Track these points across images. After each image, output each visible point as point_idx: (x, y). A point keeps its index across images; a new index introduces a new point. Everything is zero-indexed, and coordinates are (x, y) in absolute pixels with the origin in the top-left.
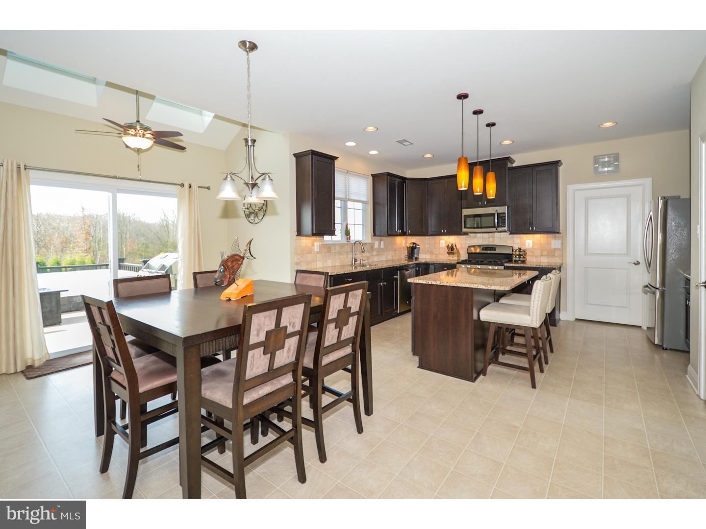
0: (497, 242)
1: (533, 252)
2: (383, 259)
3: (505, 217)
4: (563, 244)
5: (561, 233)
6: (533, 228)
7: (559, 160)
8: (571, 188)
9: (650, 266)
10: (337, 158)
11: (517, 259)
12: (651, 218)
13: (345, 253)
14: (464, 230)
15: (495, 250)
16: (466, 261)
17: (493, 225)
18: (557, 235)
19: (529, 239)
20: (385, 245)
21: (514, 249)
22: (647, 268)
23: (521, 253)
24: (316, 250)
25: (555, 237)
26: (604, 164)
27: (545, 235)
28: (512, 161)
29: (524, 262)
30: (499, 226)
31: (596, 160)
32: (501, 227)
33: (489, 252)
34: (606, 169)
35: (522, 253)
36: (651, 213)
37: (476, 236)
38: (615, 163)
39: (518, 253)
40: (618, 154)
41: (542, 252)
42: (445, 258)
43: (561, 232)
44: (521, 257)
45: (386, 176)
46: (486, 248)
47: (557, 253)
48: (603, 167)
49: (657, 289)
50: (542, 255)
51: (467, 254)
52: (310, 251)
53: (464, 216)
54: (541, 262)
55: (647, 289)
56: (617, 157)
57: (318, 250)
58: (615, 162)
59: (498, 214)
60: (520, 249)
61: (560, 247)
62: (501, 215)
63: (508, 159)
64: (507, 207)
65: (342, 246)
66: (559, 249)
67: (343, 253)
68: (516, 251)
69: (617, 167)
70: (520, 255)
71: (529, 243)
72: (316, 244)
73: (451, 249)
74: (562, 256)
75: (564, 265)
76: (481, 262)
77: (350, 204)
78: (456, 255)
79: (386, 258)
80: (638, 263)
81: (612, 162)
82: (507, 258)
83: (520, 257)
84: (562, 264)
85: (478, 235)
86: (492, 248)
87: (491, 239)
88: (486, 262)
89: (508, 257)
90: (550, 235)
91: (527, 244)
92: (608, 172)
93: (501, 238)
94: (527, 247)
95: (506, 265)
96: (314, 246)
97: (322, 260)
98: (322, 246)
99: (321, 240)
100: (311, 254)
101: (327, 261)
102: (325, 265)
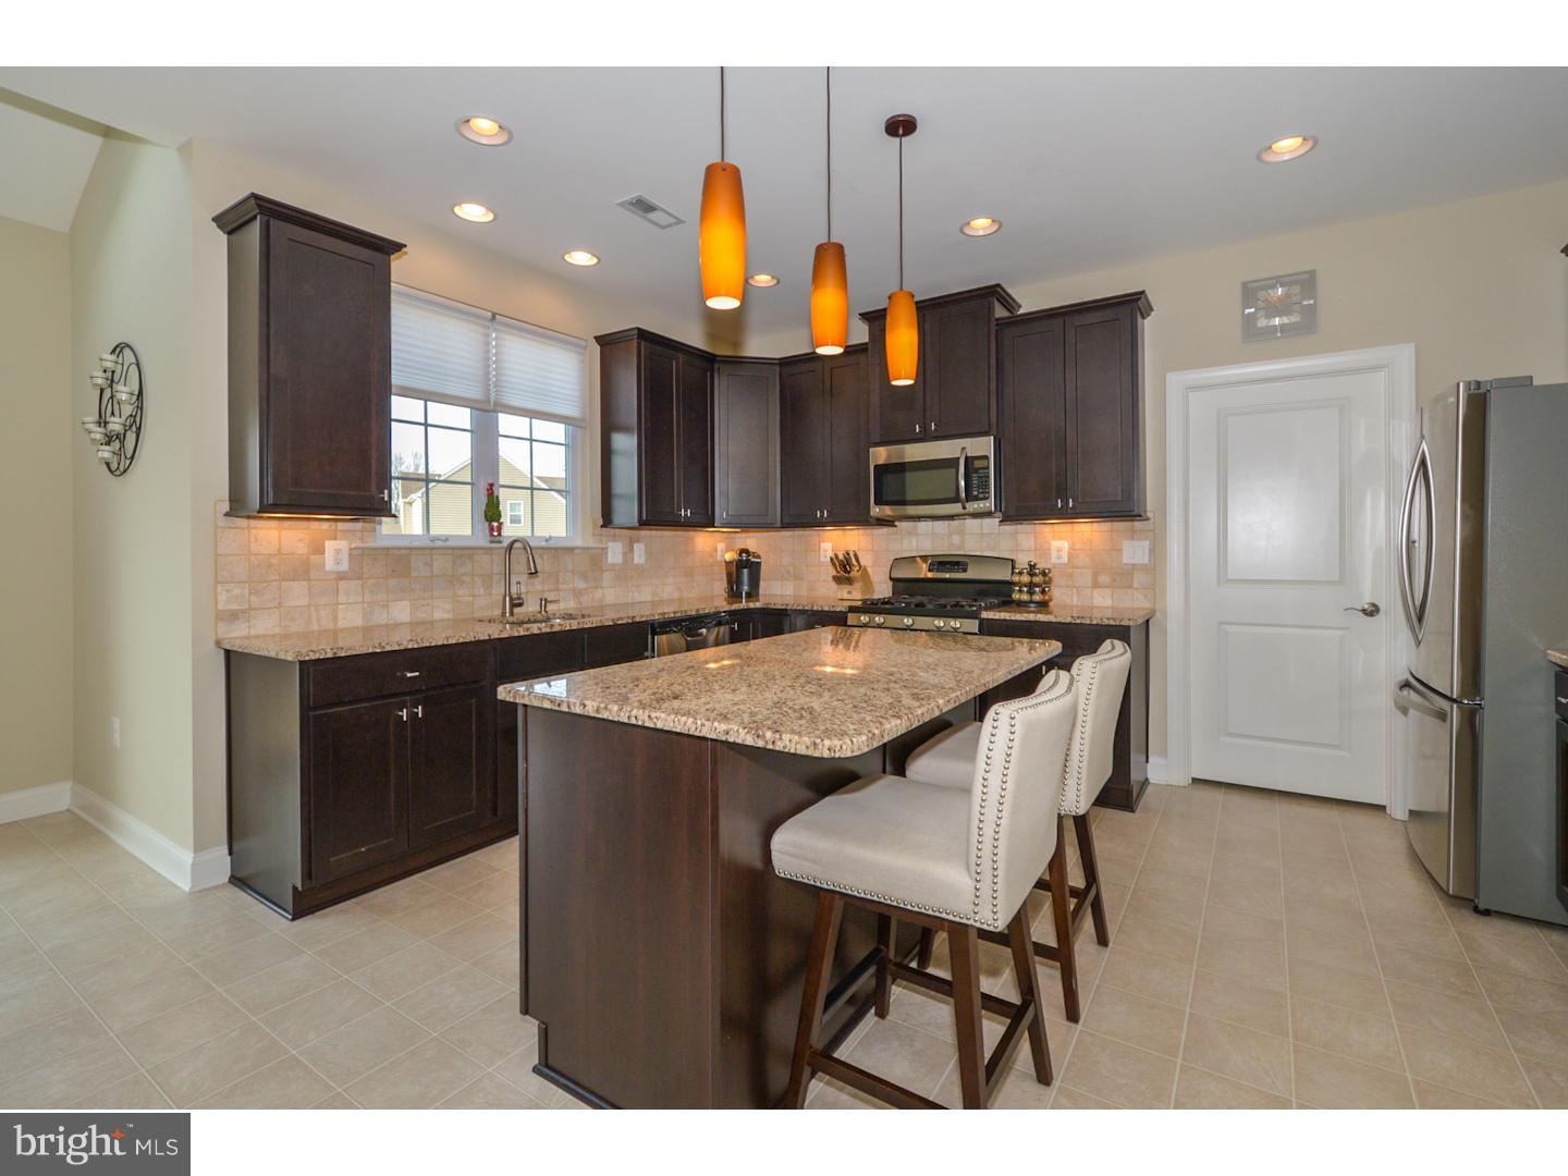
0: (972, 547)
1: (1071, 576)
2: (638, 598)
3: (988, 468)
4: (1157, 552)
5: (1148, 519)
6: (1068, 503)
7: (1141, 290)
8: (1176, 381)
9: (1420, 619)
10: (398, 247)
11: (1025, 597)
12: (1423, 463)
13: (478, 581)
14: (876, 511)
15: (965, 570)
16: (884, 602)
17: (953, 495)
18: (1138, 525)
19: (1061, 539)
20: (649, 553)
21: (1017, 566)
22: (1412, 629)
23: (1036, 580)
24: (330, 565)
25: (1133, 531)
26: (1273, 309)
27: (1105, 526)
28: (1009, 303)
29: (1043, 605)
30: (970, 498)
31: (1249, 293)
32: (976, 499)
33: (948, 576)
34: (1277, 321)
35: (1039, 579)
36: (1424, 446)
37: (915, 528)
38: (1305, 303)
39: (1026, 579)
40: (1312, 274)
41: (1095, 575)
42: (829, 594)
43: (1149, 515)
44: (1034, 593)
45: (635, 343)
46: (940, 563)
47: (1139, 579)
48: (1269, 316)
49: (1454, 701)
50: (1096, 585)
51: (890, 583)
52: (302, 570)
53: (876, 466)
54: (1092, 608)
55: (1405, 692)
56: (1308, 282)
57: (344, 567)
58: (1304, 298)
59: (967, 458)
60: (1032, 567)
61: (1146, 561)
62: (978, 464)
63: (994, 293)
64: (992, 438)
65: (458, 553)
66: (1143, 568)
67: (465, 578)
68: (1021, 573)
69: (1311, 313)
70: (1031, 586)
71: (1059, 550)
72: (330, 545)
73: (845, 568)
74: (1154, 589)
75: (1158, 615)
76: (917, 605)
77: (507, 423)
78: (858, 585)
79: (654, 594)
80: (1372, 611)
81: (1295, 299)
82: (997, 595)
83: (1031, 593)
84: (1153, 612)
85: (923, 526)
86: (958, 563)
87: (956, 539)
88: (931, 606)
89: (1000, 592)
90: (1120, 525)
91: (1054, 554)
92: (1282, 326)
93: (982, 534)
94: (1054, 560)
95: (985, 615)
96: (323, 553)
97: (363, 602)
98: (357, 556)
99: (359, 534)
100: (305, 583)
101: (388, 606)
102: (381, 618)
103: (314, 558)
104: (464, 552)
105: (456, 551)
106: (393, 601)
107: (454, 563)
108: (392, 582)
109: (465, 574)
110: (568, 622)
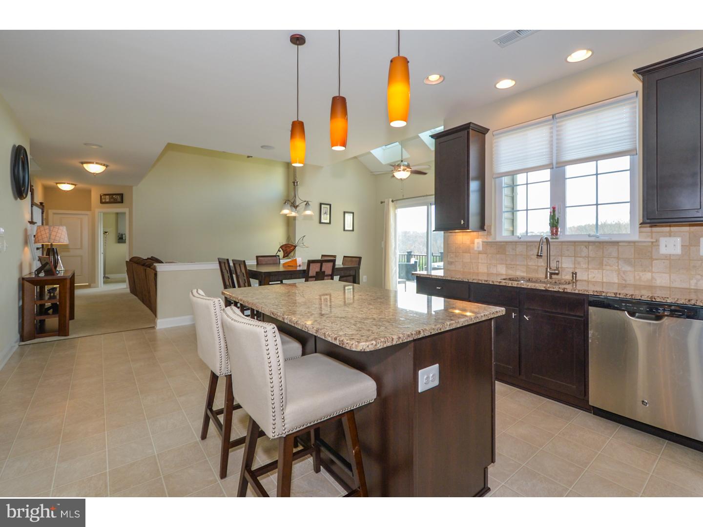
24: (476, 249)
52: (468, 250)
96: (474, 244)
97: (487, 263)
98: (486, 244)
99: (486, 236)
100: (469, 254)
101: (496, 266)
102: (493, 270)
103: (471, 245)
104: (531, 244)
105: (528, 244)
106: (499, 264)
107: (527, 249)
108: (498, 256)
109: (533, 255)
110: (511, 282)
